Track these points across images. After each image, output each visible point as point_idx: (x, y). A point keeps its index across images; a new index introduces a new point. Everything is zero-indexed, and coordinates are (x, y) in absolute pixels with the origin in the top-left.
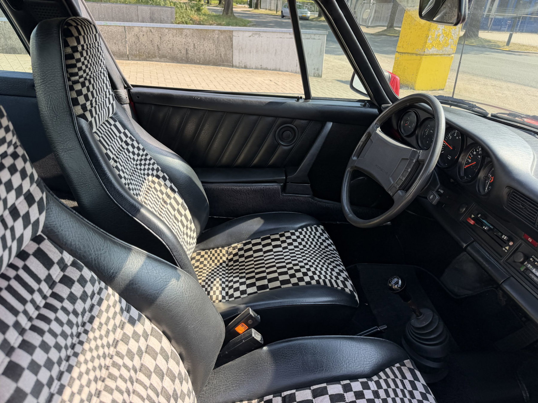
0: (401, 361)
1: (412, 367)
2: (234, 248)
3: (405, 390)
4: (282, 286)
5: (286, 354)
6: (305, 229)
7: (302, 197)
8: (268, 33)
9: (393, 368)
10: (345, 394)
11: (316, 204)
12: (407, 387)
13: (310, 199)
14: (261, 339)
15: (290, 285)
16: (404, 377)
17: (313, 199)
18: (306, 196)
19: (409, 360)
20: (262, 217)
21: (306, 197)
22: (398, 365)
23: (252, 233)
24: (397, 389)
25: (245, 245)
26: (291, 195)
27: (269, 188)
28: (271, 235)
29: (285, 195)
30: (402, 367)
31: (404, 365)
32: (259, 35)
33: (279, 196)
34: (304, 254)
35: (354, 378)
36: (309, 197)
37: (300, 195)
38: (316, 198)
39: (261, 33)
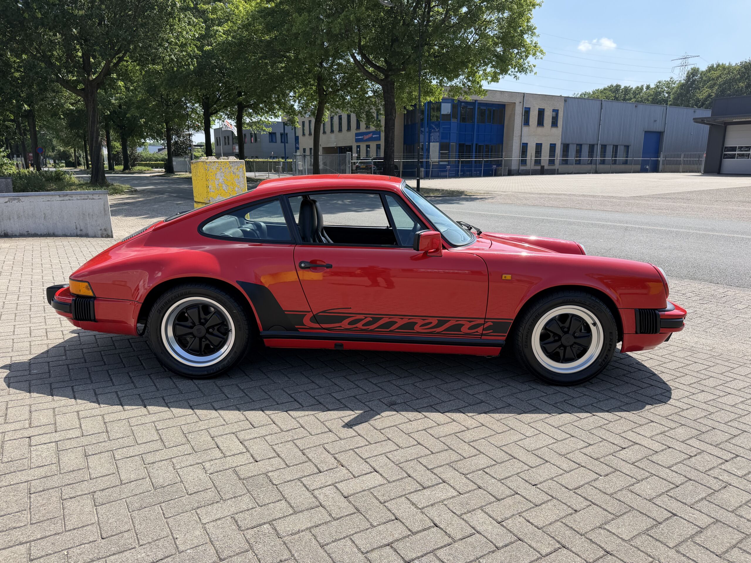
8: (30, 198)
32: (19, 200)
39: (20, 198)
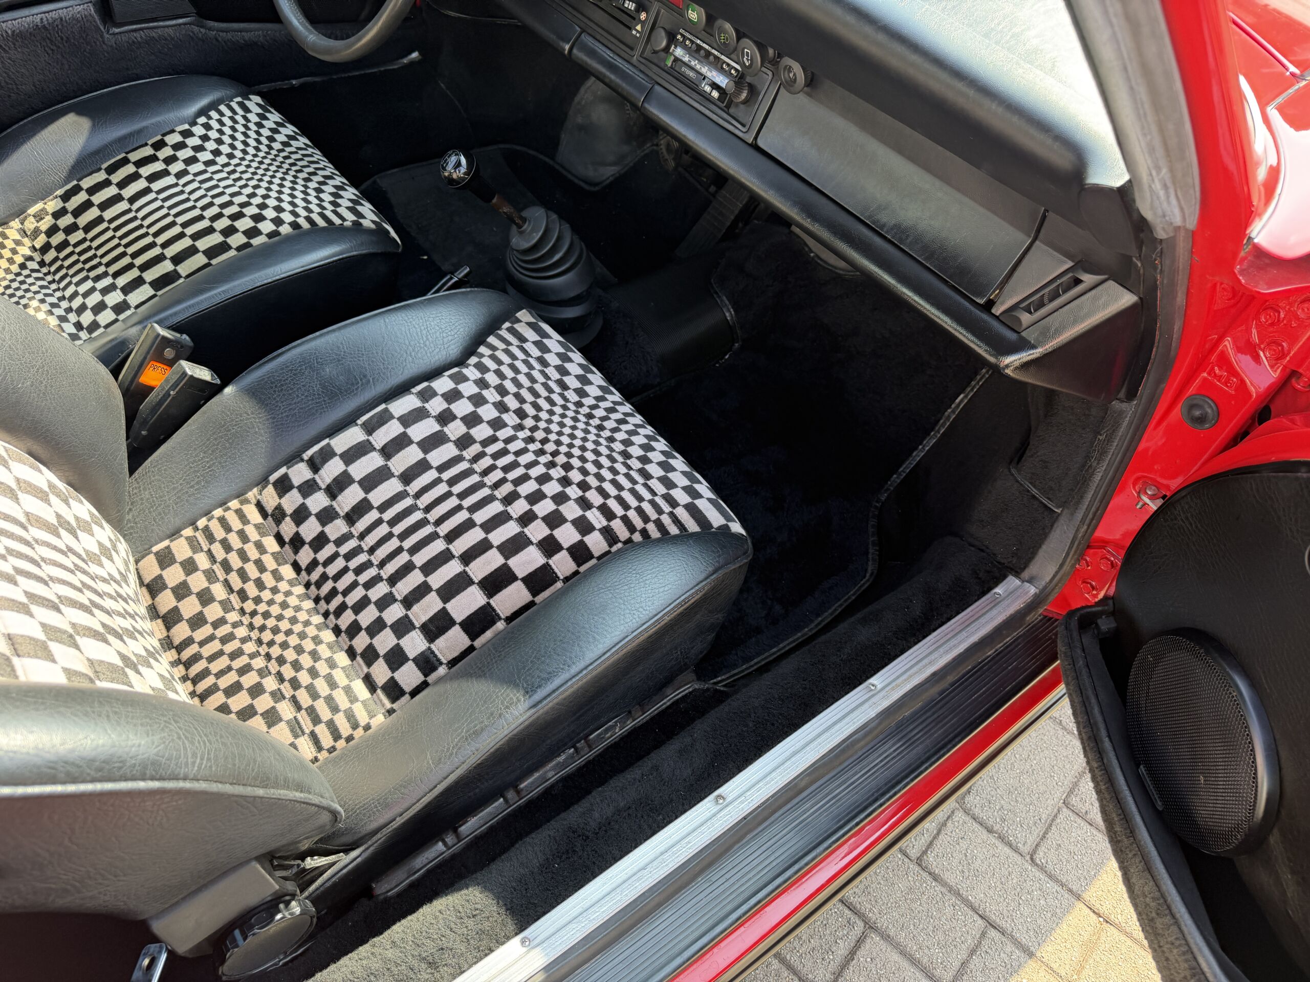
0: (509, 315)
1: (533, 320)
2: (39, 217)
3: (530, 359)
4: (214, 262)
5: (280, 380)
6: (213, 114)
7: (170, 27)
9: (499, 332)
10: (426, 405)
11: (217, 40)
12: (531, 353)
13: (196, 29)
14: (212, 376)
15: (232, 253)
16: (523, 339)
17: (202, 27)
18: (181, 21)
19: (524, 311)
20: (80, 110)
21: (180, 25)
22: (507, 325)
23: (71, 161)
24: (516, 363)
25: (66, 197)
26: (134, 27)
27: (61, 19)
28: (127, 153)
29: (117, 30)
30: (516, 326)
31: (519, 321)
33: (102, 36)
34: (237, 175)
35: (435, 373)
36: (190, 24)
37: (161, 24)
38: (211, 23)
